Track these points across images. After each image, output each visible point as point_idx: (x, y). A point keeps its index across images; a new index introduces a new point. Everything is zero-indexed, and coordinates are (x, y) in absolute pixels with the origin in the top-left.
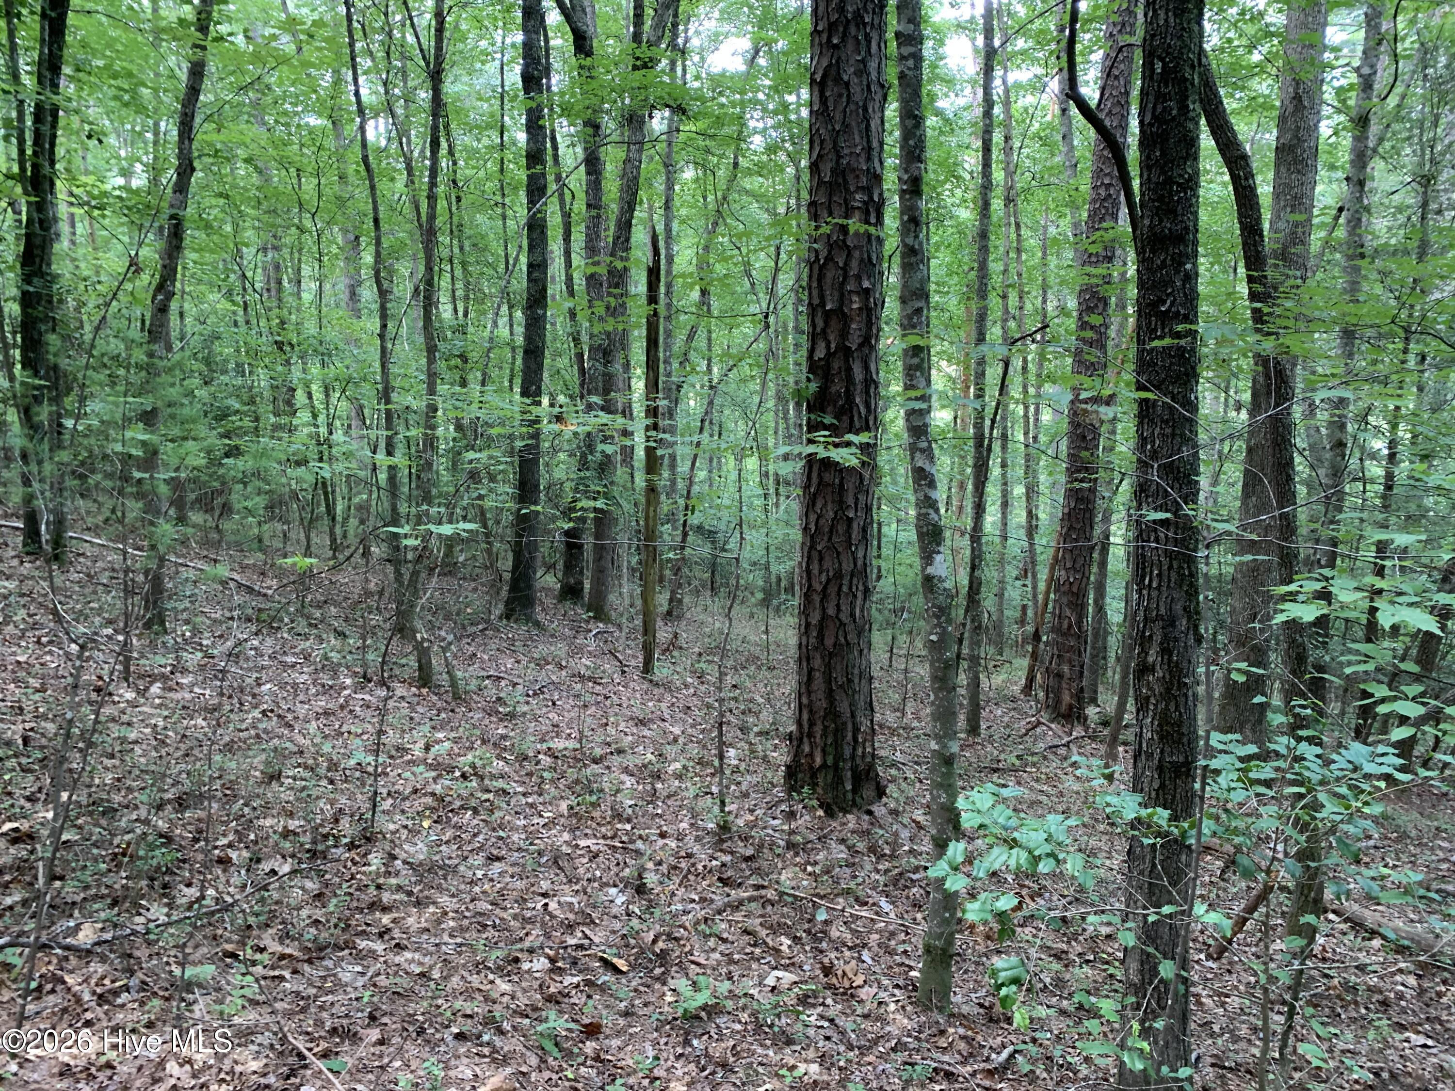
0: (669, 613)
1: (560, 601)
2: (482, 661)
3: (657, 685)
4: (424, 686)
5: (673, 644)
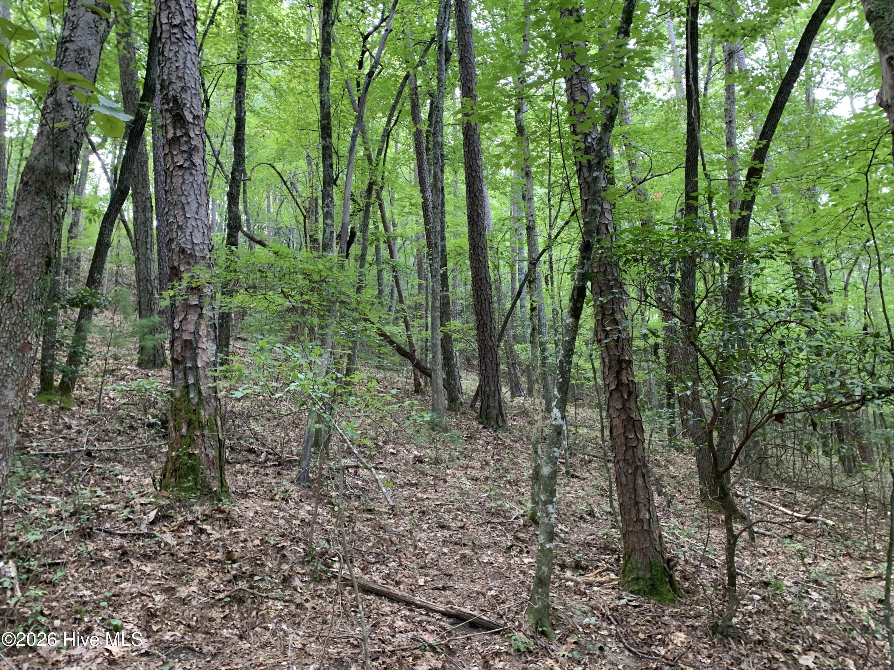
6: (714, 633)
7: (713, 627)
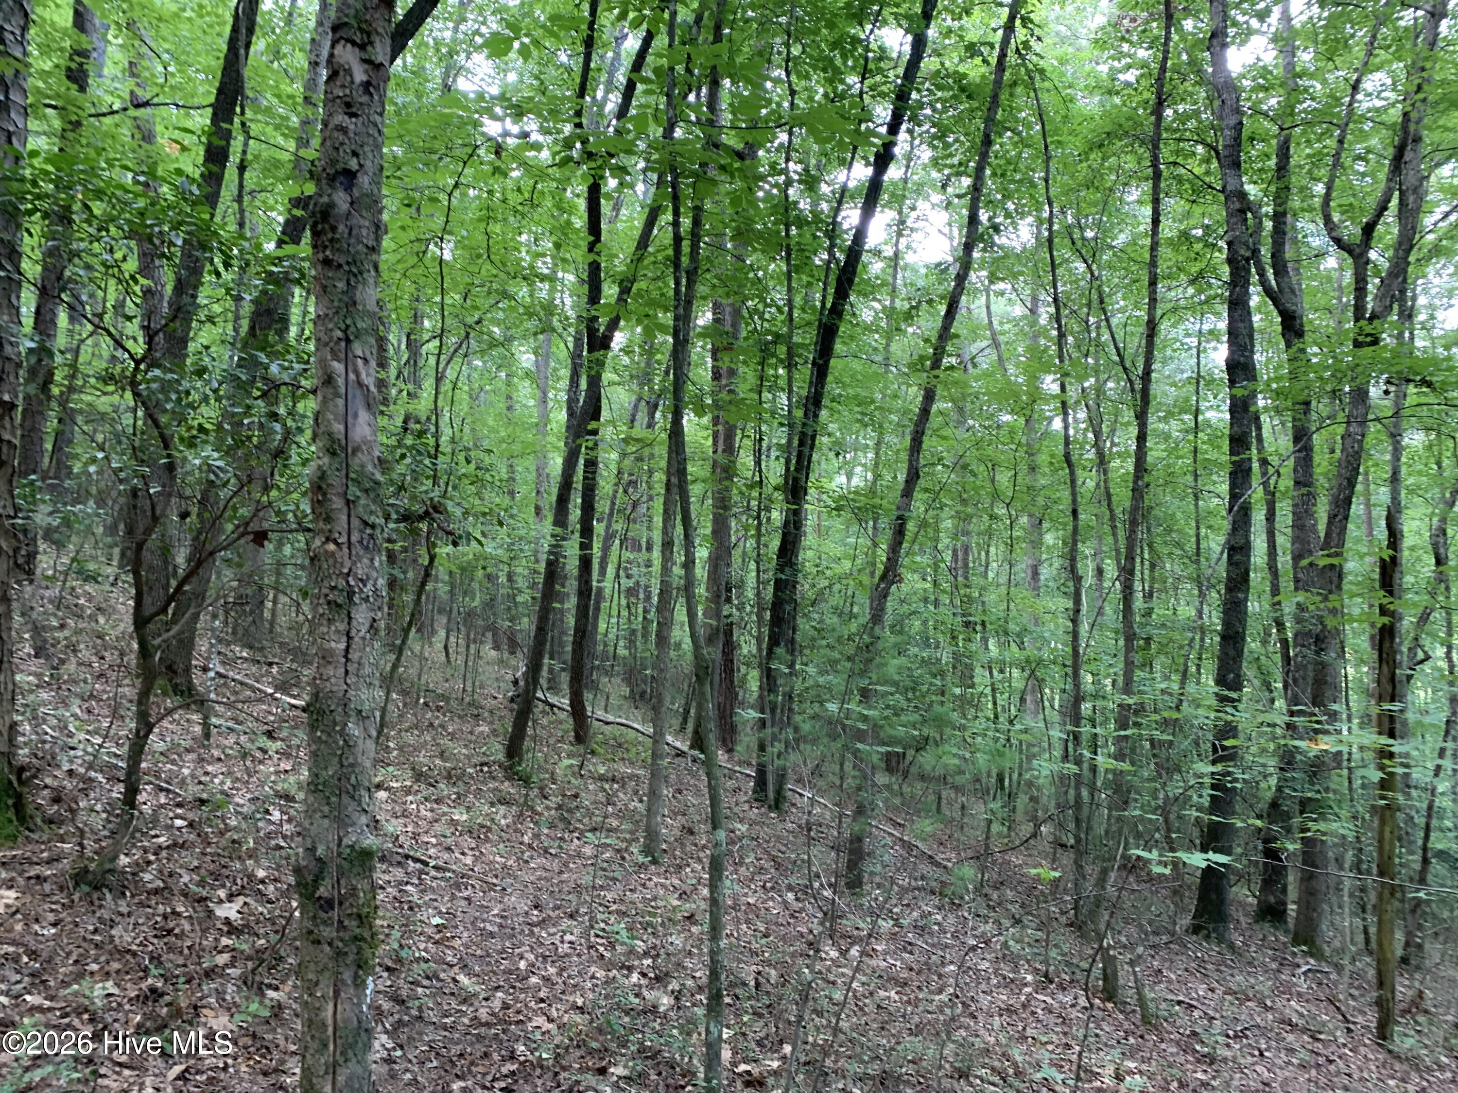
0: (1405, 960)
1: (1256, 922)
2: (1170, 981)
3: (1398, 1058)
4: (1109, 1000)
5: (1417, 1003)
6: (77, 884)
7: (77, 875)
